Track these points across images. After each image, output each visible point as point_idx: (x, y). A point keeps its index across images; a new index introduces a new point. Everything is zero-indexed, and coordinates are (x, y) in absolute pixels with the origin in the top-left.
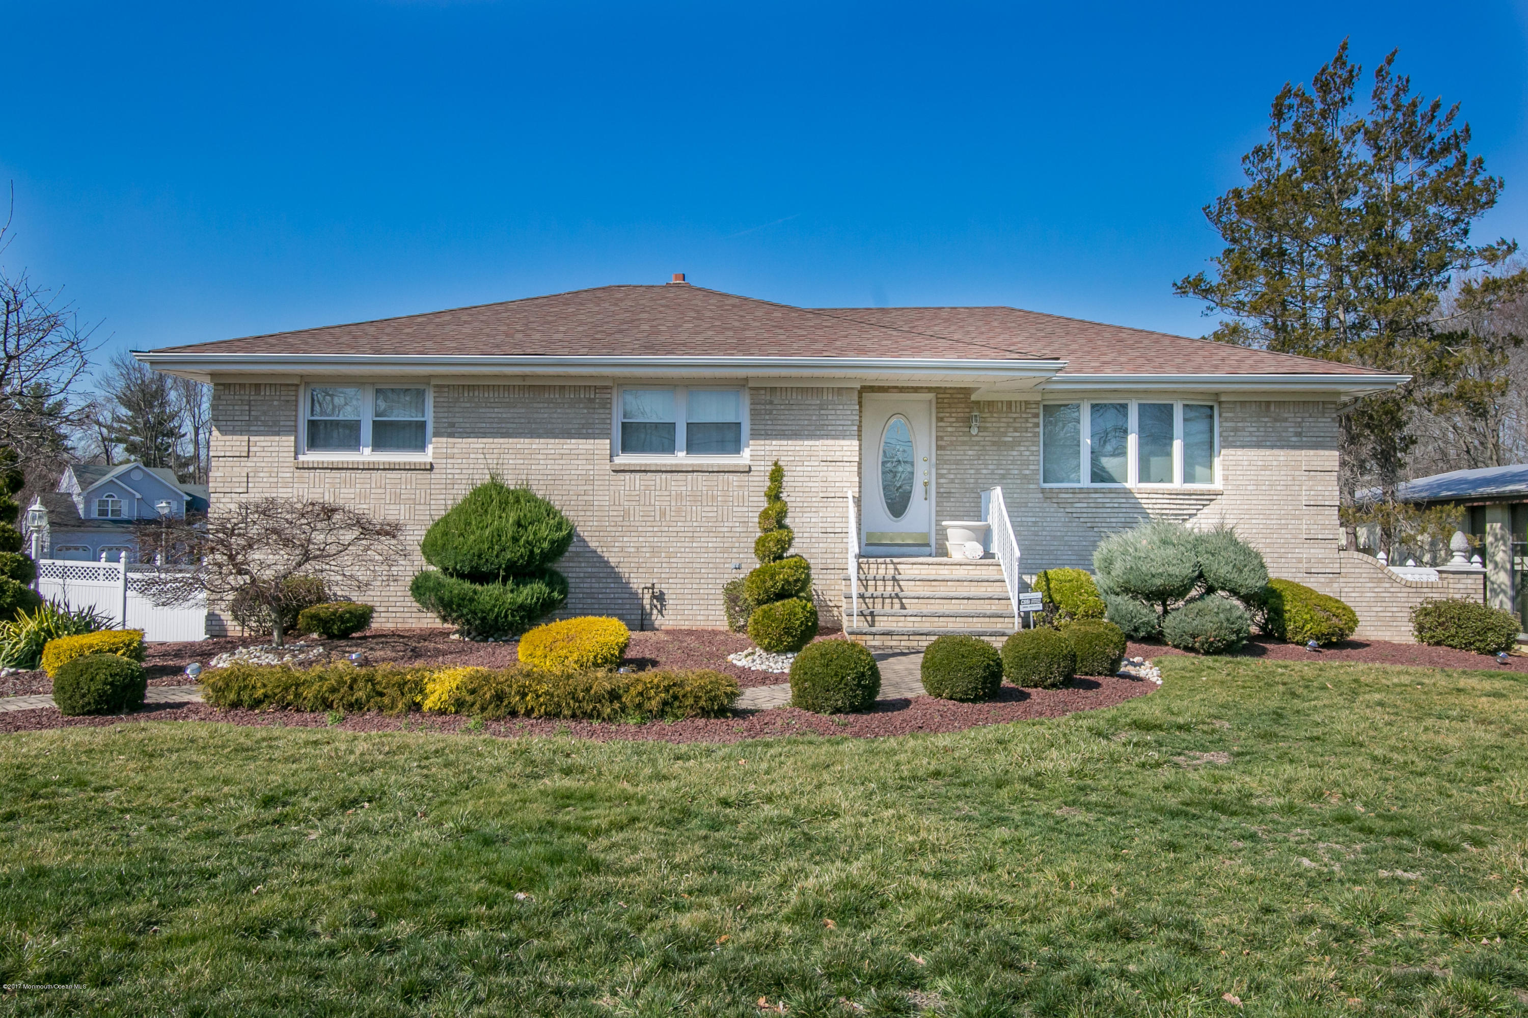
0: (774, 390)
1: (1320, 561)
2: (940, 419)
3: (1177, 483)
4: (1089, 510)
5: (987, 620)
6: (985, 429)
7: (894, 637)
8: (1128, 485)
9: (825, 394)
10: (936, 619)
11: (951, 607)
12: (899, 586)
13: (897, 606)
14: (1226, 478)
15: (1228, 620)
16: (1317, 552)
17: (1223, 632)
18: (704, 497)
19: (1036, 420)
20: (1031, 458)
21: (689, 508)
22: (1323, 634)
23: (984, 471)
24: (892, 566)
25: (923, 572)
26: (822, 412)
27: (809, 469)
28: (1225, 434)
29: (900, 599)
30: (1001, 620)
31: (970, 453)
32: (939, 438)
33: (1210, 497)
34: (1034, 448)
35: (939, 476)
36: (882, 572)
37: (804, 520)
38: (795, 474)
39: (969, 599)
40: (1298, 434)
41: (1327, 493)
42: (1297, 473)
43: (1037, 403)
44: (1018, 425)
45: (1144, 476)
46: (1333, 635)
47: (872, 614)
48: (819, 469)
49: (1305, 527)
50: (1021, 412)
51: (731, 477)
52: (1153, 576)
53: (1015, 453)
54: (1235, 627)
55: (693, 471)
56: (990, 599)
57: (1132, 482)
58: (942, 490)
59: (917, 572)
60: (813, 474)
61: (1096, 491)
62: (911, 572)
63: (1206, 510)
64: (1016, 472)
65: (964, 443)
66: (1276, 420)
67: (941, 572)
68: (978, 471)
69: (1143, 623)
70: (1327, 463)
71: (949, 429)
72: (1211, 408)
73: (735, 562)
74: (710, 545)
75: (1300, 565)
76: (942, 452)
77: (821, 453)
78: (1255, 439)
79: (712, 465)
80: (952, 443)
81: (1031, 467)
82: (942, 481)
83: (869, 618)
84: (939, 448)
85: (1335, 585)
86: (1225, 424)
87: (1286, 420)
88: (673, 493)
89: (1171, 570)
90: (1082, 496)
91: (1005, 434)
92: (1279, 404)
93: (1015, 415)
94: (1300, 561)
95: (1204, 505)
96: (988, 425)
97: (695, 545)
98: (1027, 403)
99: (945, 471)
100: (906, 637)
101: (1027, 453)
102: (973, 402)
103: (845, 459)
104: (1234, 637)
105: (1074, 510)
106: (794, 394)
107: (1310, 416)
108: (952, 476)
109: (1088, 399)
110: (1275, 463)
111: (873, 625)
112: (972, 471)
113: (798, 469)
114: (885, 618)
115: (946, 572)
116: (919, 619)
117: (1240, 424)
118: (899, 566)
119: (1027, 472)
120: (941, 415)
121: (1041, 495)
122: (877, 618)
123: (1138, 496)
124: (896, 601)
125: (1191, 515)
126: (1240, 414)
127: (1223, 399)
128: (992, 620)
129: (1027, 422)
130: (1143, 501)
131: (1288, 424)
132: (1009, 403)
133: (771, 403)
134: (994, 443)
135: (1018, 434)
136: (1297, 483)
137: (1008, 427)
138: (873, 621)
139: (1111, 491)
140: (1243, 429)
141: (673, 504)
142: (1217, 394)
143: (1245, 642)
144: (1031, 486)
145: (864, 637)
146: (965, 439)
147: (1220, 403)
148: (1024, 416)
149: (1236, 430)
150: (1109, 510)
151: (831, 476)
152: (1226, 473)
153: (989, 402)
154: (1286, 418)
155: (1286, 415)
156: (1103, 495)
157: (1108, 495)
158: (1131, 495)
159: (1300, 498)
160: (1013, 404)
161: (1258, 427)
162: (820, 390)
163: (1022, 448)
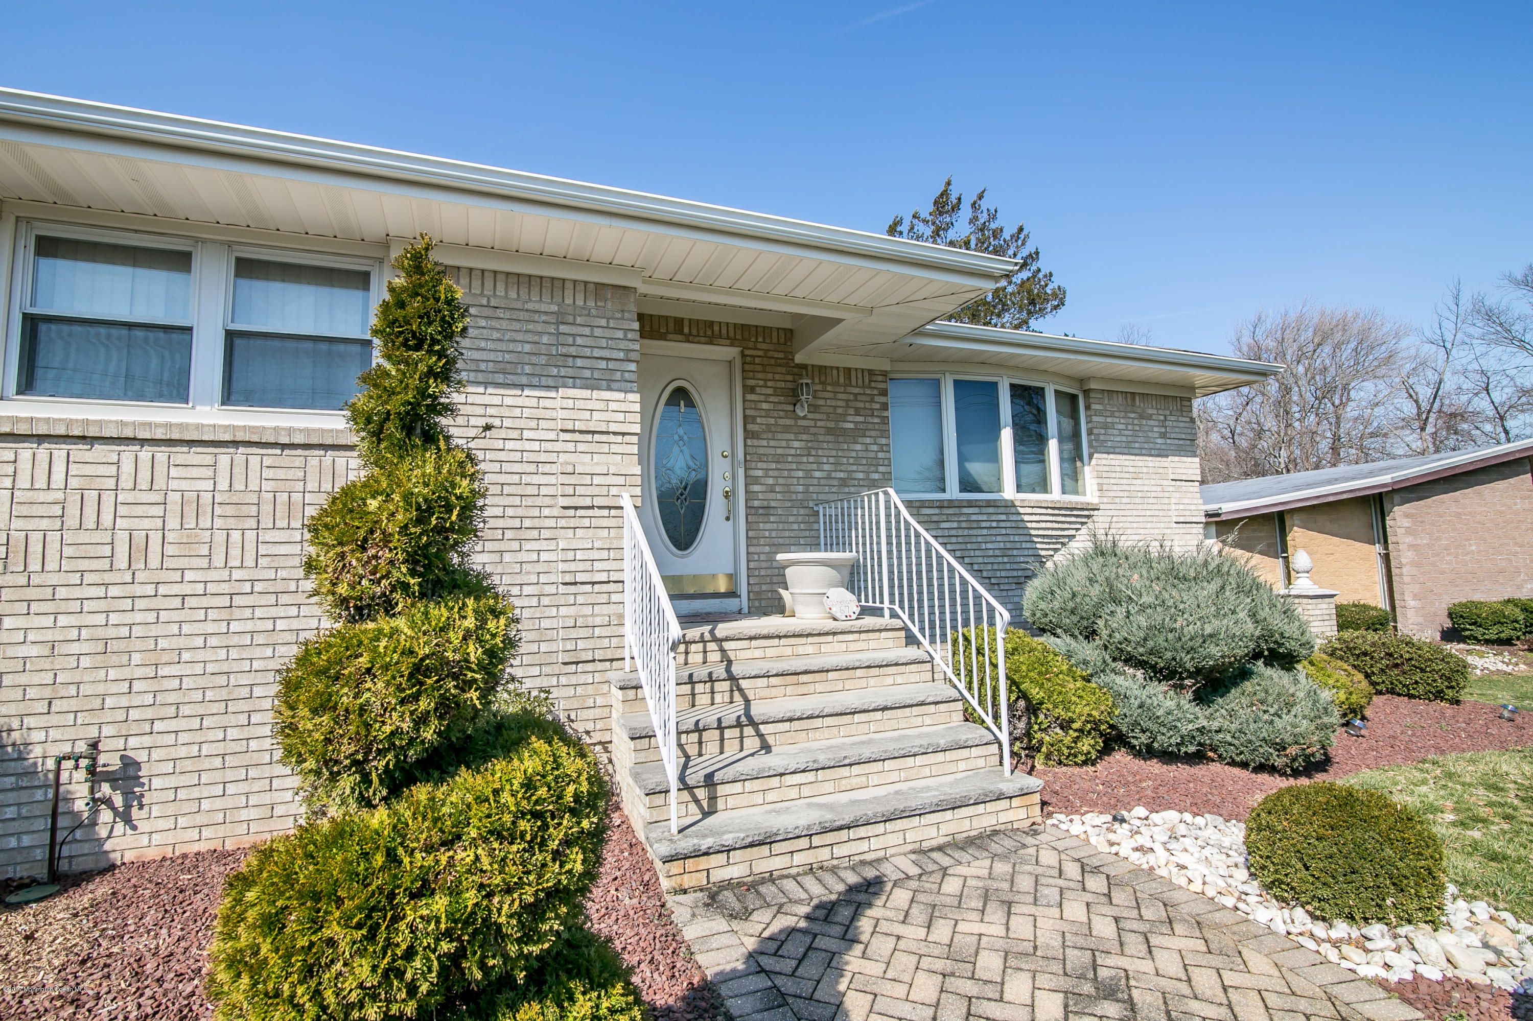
2: (748, 389)
3: (1057, 493)
4: (960, 532)
5: (940, 757)
6: (816, 409)
7: (777, 848)
8: (1008, 496)
9: (569, 292)
12: (740, 690)
13: (752, 743)
14: (1101, 489)
18: (267, 508)
19: (883, 399)
20: (880, 455)
21: (220, 537)
23: (817, 474)
24: (712, 646)
26: (563, 328)
27: (536, 446)
28: (1095, 431)
29: (756, 725)
30: (965, 753)
31: (796, 444)
32: (747, 420)
33: (1087, 513)
34: (884, 441)
35: (750, 480)
36: (696, 658)
37: (523, 557)
38: (502, 456)
39: (885, 709)
40: (1163, 435)
41: (1192, 508)
42: (1165, 483)
43: (883, 375)
44: (861, 405)
45: (1022, 483)
47: (710, 781)
48: (558, 446)
50: (863, 387)
53: (859, 447)
55: (236, 444)
57: (1009, 492)
58: (756, 503)
59: (759, 654)
60: (543, 457)
61: (971, 504)
64: (861, 476)
65: (787, 429)
66: (1142, 417)
68: (808, 475)
70: (1190, 471)
71: (765, 406)
72: (1077, 397)
74: (281, 625)
76: (756, 442)
77: (562, 414)
78: (1124, 439)
79: (290, 431)
80: (769, 428)
81: (881, 469)
82: (756, 488)
83: (701, 793)
84: (749, 434)
86: (1095, 419)
87: (1150, 418)
88: (174, 497)
90: (951, 511)
91: (843, 418)
92: (1144, 396)
93: (856, 390)
95: (1081, 524)
96: (821, 402)
97: (234, 627)
98: (871, 372)
99: (760, 473)
100: (804, 843)
101: (875, 448)
102: (799, 366)
103: (613, 427)
106: (501, 287)
107: (1171, 414)
108: (771, 481)
109: (951, 373)
110: (1145, 470)
111: (713, 809)
112: (800, 474)
113: (510, 445)
114: (738, 787)
116: (810, 776)
117: (1109, 420)
118: (727, 645)
120: (751, 382)
122: (721, 790)
123: (1021, 510)
125: (1070, 538)
126: (1109, 408)
127: (1093, 385)
129: (872, 401)
130: (1026, 518)
131: (1152, 423)
132: (848, 371)
134: (829, 431)
135: (861, 419)
136: (1166, 495)
137: (847, 407)
138: (713, 798)
139: (986, 504)
140: (1113, 426)
141: (173, 523)
142: (1082, 379)
145: (704, 863)
146: (789, 422)
147: (1086, 392)
148: (868, 391)
149: (1106, 426)
150: (985, 532)
151: (584, 463)
152: (1100, 481)
153: (820, 367)
154: (1151, 415)
155: (1150, 411)
156: (976, 510)
157: (984, 510)
158: (1013, 510)
159: (1170, 513)
160: (853, 373)
161: (1127, 424)
162: (556, 285)
163: (868, 440)
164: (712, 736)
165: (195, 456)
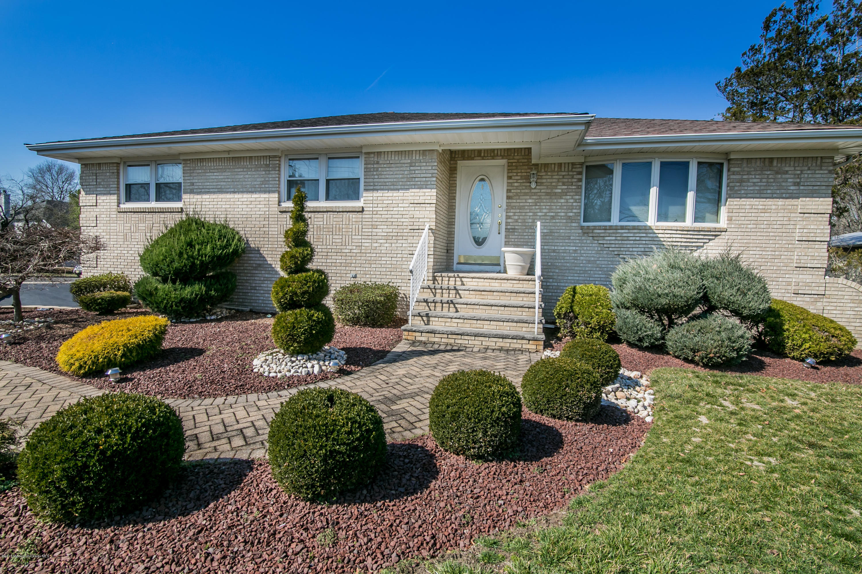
0: (379, 153)
1: (807, 285)
2: (509, 178)
3: (689, 222)
4: (617, 242)
5: (515, 324)
6: (542, 184)
7: (437, 335)
8: (649, 224)
9: (414, 155)
10: (475, 322)
11: (491, 312)
12: (459, 294)
13: (452, 309)
14: (730, 219)
15: (729, 339)
16: (806, 277)
17: (723, 350)
18: (334, 229)
19: (579, 177)
20: (574, 204)
21: (325, 236)
22: (821, 353)
23: (539, 214)
24: (458, 279)
25: (480, 284)
26: (412, 168)
27: (402, 209)
28: (731, 184)
29: (454, 304)
30: (527, 325)
31: (530, 201)
32: (508, 191)
33: (716, 233)
34: (577, 197)
35: (508, 217)
36: (452, 283)
37: (398, 245)
38: (392, 213)
39: (505, 306)
40: (798, 184)
41: (818, 231)
42: (792, 215)
43: (582, 164)
44: (566, 180)
45: (662, 216)
46: (831, 354)
47: (427, 315)
48: (409, 209)
49: (796, 257)
50: (568, 171)
51: (351, 215)
52: (659, 296)
53: (563, 201)
54: (737, 345)
55: (327, 212)
56: (522, 307)
57: (652, 221)
58: (509, 227)
59: (475, 284)
60: (404, 213)
61: (622, 228)
62: (472, 284)
63: (711, 244)
64: (563, 214)
65: (526, 194)
66: (777, 173)
67: (493, 284)
69: (647, 336)
70: (821, 207)
71: (516, 184)
72: (722, 164)
73: (353, 273)
74: (338, 261)
75: (789, 287)
76: (510, 201)
77: (410, 198)
78: (757, 188)
79: (339, 207)
80: (517, 194)
81: (574, 211)
82: (509, 220)
83: (425, 318)
84: (508, 198)
85: (819, 304)
86: (732, 177)
87: (786, 172)
88: (315, 226)
89: (677, 291)
90: (611, 231)
91: (556, 187)
92: (782, 160)
93: (564, 173)
94: (789, 284)
95: (710, 240)
96: (544, 181)
97: (328, 261)
98: (573, 164)
99: (512, 214)
100: (446, 336)
101: (572, 201)
102: (534, 165)
103: (427, 202)
104: (734, 355)
105: (605, 242)
106: (393, 156)
107: (809, 169)
108: (516, 217)
109: (620, 159)
110: (774, 207)
111: (428, 324)
112: (531, 214)
113: (395, 209)
114: (437, 319)
115: (497, 285)
116: (462, 321)
117: (745, 177)
118: (463, 279)
119: (571, 214)
120: (510, 174)
121: (580, 231)
122: (431, 319)
123: (656, 231)
124: (452, 305)
125: (698, 247)
126: (746, 169)
127: (732, 157)
128: (519, 324)
129: (573, 178)
130: (660, 236)
131: (787, 176)
132: (560, 165)
133: (378, 163)
134: (547, 194)
135: (565, 187)
136: (792, 223)
137: (558, 182)
138: (429, 321)
139: (634, 228)
140: (748, 180)
141: (315, 233)
142: (727, 154)
143: (744, 359)
144: (574, 224)
146: (527, 191)
147: (729, 160)
148: (571, 173)
149: (741, 181)
150: (632, 242)
151: (417, 214)
152: (731, 214)
153: (545, 164)
154: (787, 171)
155: (787, 169)
156: (627, 231)
157: (631, 231)
158: (650, 231)
159: (794, 235)
160: (563, 165)
161: (761, 179)
162: (410, 152)
163: (568, 197)
164: (439, 305)
165: (319, 215)
